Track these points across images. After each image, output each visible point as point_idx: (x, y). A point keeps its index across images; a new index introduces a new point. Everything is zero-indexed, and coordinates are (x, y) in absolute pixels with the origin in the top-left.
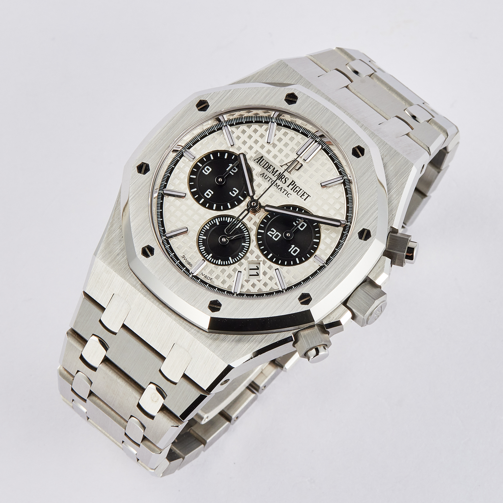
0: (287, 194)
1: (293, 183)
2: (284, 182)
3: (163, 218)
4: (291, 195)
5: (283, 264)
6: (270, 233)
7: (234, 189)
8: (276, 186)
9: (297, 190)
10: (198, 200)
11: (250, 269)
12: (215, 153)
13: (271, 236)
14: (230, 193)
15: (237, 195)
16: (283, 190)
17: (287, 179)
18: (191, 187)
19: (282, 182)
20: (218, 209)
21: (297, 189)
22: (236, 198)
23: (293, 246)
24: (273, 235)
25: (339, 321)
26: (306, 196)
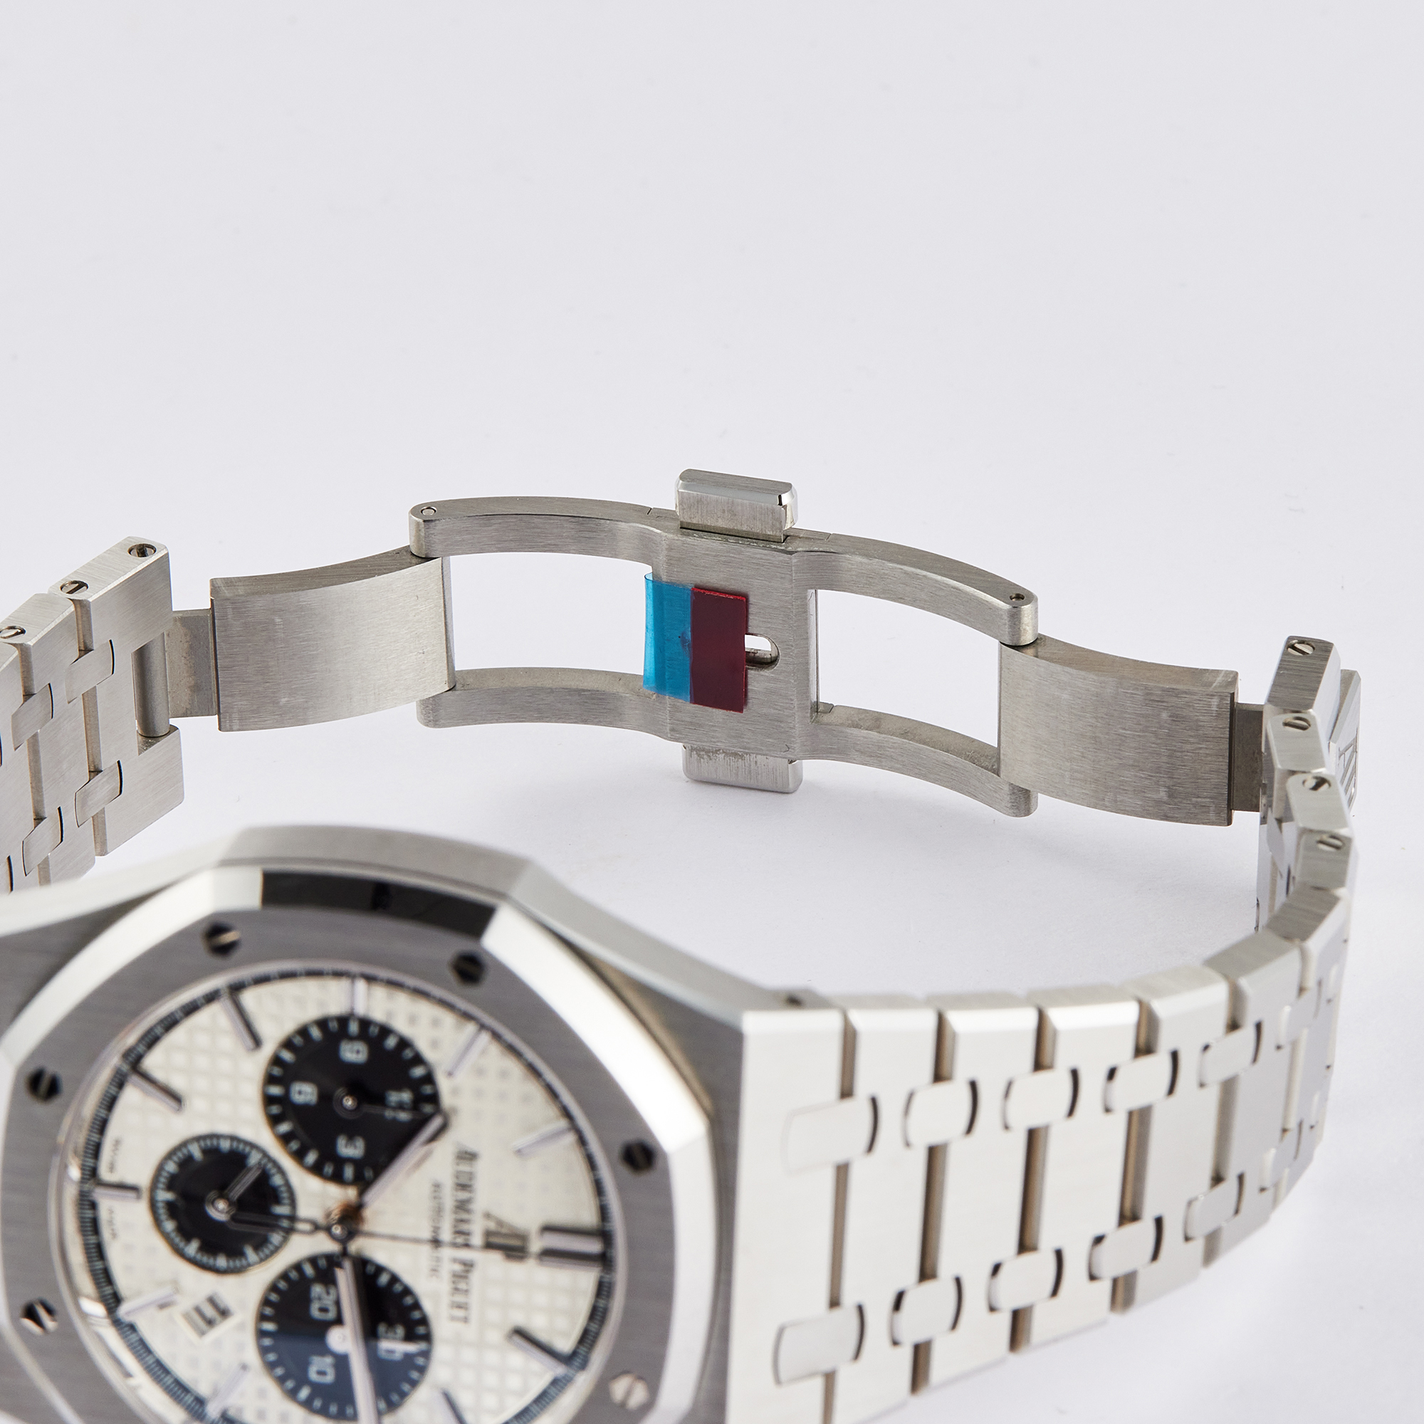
0: (434, 1271)
1: (468, 1266)
2: (455, 1244)
5: (270, 1366)
10: (270, 1079)
12: (404, 1043)
15: (350, 1160)
17: (466, 1245)
18: (288, 1044)
19: (455, 1239)
20: (285, 1139)
21: (463, 1284)
22: (340, 1162)
26: (460, 1313)
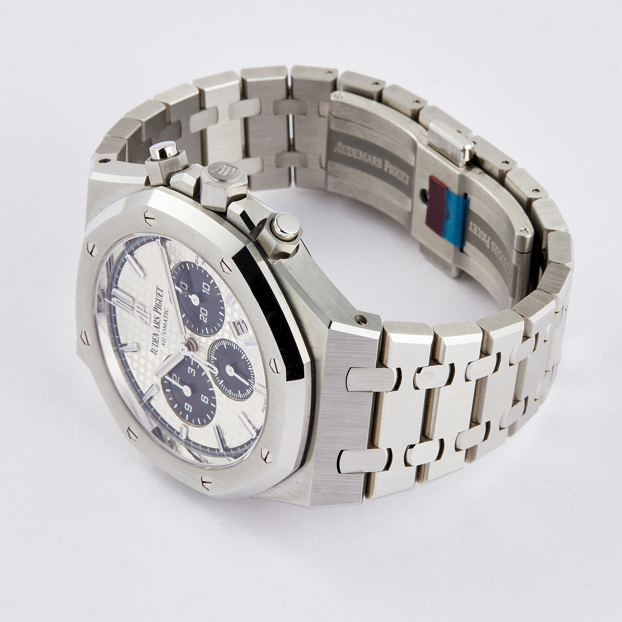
0: (166, 312)
1: (155, 309)
2: (159, 319)
3: (244, 444)
4: (165, 308)
5: (221, 297)
6: (205, 320)
7: (189, 373)
8: (166, 327)
9: (159, 303)
10: (214, 410)
11: (243, 332)
12: (171, 404)
13: (206, 318)
14: (194, 375)
15: (192, 367)
16: (166, 319)
17: (156, 317)
18: (208, 421)
19: (159, 321)
20: (210, 385)
21: (157, 302)
22: (194, 367)
23: (204, 291)
24: (205, 317)
25: (240, 215)
26: (159, 292)
